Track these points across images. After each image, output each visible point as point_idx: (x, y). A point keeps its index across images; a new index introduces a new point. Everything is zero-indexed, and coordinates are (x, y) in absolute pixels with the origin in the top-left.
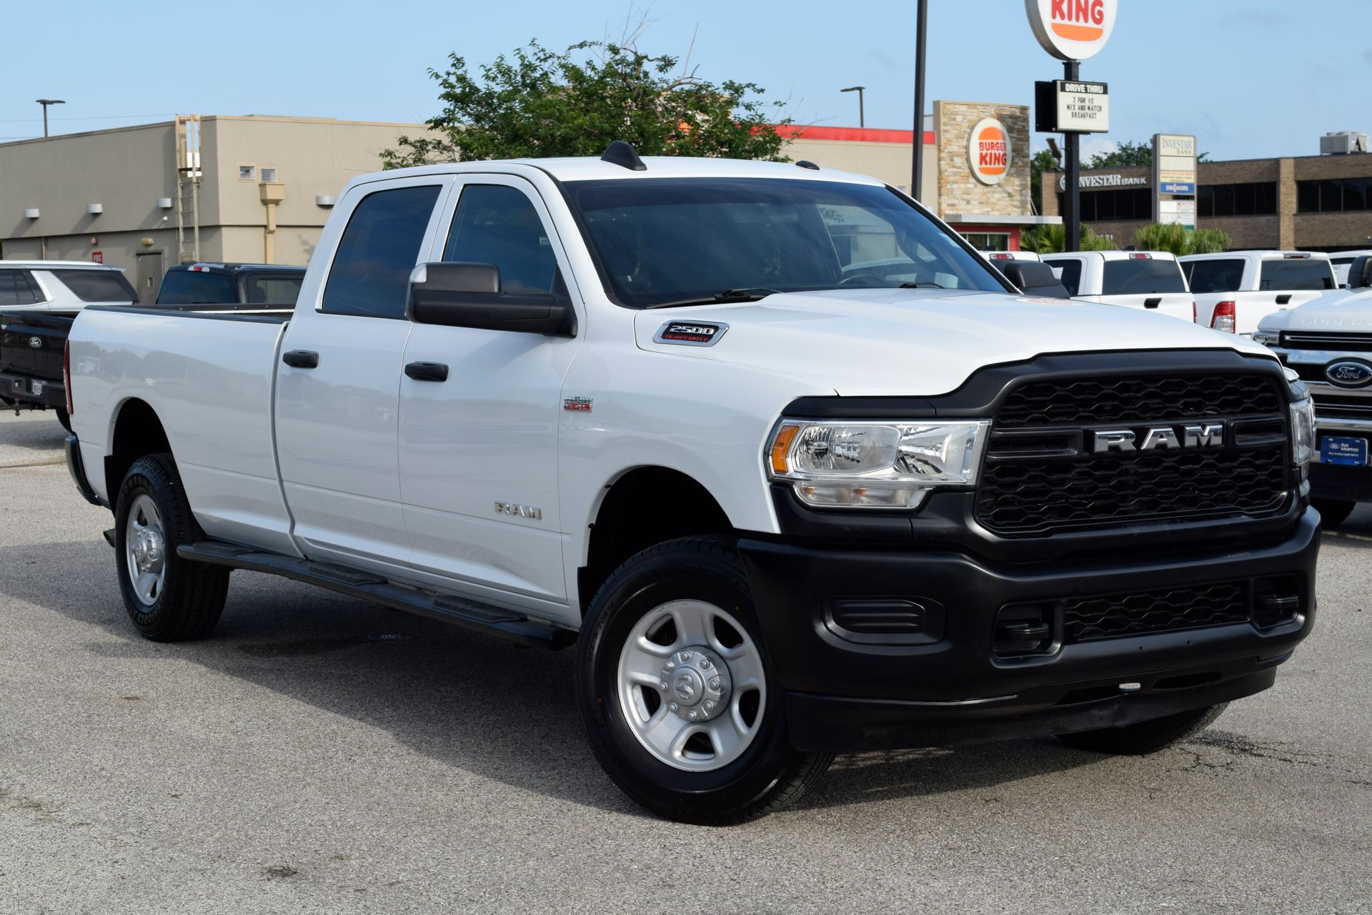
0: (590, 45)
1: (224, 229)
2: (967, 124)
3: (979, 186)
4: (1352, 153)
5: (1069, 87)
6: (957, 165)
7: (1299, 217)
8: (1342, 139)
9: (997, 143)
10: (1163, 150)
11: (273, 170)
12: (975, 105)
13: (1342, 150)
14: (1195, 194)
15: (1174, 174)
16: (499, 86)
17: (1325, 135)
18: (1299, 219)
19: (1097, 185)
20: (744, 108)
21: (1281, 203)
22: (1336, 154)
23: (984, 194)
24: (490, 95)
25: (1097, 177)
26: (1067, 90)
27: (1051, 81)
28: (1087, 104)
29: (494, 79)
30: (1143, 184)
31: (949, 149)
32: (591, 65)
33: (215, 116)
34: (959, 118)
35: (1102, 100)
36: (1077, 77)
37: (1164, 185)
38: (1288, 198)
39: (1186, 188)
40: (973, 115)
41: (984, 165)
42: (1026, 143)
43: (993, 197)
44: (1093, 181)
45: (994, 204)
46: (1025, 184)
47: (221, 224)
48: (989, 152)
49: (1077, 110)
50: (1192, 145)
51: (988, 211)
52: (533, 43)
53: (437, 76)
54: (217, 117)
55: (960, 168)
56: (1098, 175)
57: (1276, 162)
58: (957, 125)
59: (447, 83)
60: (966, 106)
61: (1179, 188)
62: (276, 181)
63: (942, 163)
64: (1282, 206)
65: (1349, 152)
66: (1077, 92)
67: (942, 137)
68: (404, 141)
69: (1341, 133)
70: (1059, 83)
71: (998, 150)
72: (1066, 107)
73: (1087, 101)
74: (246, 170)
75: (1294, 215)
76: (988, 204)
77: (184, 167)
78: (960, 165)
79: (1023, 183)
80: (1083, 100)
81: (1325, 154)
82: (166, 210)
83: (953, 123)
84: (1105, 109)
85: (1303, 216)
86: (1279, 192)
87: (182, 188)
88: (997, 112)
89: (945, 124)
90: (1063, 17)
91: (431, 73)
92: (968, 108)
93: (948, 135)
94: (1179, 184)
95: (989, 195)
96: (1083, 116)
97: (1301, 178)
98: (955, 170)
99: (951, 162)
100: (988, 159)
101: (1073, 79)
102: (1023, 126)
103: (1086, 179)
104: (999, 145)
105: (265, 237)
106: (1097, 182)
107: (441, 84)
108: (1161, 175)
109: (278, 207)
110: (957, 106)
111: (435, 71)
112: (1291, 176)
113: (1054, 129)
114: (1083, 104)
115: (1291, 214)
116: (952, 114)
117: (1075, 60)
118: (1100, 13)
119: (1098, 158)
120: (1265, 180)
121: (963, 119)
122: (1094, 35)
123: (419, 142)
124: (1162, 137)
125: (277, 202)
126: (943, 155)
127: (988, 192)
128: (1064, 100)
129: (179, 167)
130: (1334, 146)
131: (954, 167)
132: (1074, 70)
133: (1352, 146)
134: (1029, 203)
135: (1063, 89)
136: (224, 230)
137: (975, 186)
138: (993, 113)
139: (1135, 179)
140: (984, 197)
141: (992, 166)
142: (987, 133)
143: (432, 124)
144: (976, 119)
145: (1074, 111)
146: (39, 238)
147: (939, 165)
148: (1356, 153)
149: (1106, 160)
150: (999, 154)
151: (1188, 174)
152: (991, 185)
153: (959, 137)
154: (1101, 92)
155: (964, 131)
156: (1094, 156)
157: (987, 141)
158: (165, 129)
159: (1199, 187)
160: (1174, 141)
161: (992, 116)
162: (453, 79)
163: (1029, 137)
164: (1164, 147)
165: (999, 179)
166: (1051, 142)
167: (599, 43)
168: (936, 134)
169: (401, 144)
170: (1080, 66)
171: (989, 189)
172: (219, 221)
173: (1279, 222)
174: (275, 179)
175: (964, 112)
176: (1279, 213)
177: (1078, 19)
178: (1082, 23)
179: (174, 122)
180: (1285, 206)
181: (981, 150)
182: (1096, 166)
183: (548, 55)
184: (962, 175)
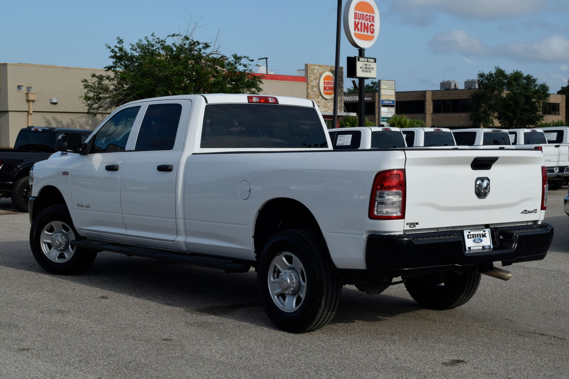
0: (177, 36)
2: (318, 74)
3: (323, 100)
4: (453, 89)
5: (361, 59)
6: (314, 91)
7: (433, 115)
8: (449, 83)
9: (331, 82)
10: (383, 86)
11: (32, 87)
12: (322, 66)
13: (449, 88)
14: (395, 105)
15: (386, 96)
16: (137, 53)
17: (442, 82)
18: (434, 116)
19: (352, 100)
20: (243, 66)
21: (426, 109)
22: (446, 89)
23: (325, 103)
24: (132, 57)
25: (351, 97)
26: (360, 60)
27: (353, 57)
28: (368, 66)
29: (135, 50)
30: (370, 100)
31: (311, 84)
32: (174, 45)
33: (7, 63)
34: (315, 71)
35: (373, 65)
36: (364, 55)
37: (383, 100)
38: (429, 107)
39: (391, 102)
40: (321, 70)
41: (325, 91)
42: (342, 82)
43: (329, 104)
44: (350, 99)
45: (329, 107)
46: (341, 99)
47: (9, 110)
48: (327, 86)
49: (364, 69)
50: (394, 85)
51: (327, 110)
52: (153, 35)
53: (110, 48)
54: (8, 64)
55: (316, 92)
56: (352, 96)
57: (425, 92)
58: (315, 74)
59: (114, 51)
60: (318, 67)
61: (388, 102)
62: (33, 92)
63: (309, 90)
64: (427, 110)
65: (452, 89)
66: (364, 61)
67: (309, 79)
68: (94, 76)
69: (448, 81)
70: (357, 58)
71: (331, 85)
72: (360, 68)
73: (368, 65)
74: (19, 87)
75: (432, 114)
76: (327, 107)
78: (316, 91)
79: (340, 99)
80: (366, 65)
81: (442, 89)
83: (313, 73)
84: (375, 69)
85: (435, 114)
86: (426, 105)
88: (331, 69)
89: (310, 74)
90: (358, 31)
91: (107, 46)
92: (319, 67)
93: (311, 78)
94: (388, 101)
95: (327, 104)
96: (366, 71)
97: (434, 99)
98: (314, 93)
99: (312, 90)
100: (327, 88)
101: (362, 56)
102: (341, 75)
103: (347, 98)
104: (332, 83)
105: (28, 116)
106: (351, 99)
107: (111, 51)
108: (382, 97)
109: (33, 103)
110: (314, 66)
111: (109, 45)
112: (430, 98)
113: (355, 77)
114: (366, 67)
115: (430, 113)
116: (313, 70)
117: (363, 48)
118: (373, 29)
119: (350, 89)
120: (420, 99)
121: (317, 72)
122: (370, 38)
123: (100, 76)
124: (382, 81)
125: (33, 101)
126: (309, 86)
127: (327, 102)
128: (359, 64)
130: (446, 86)
131: (313, 92)
132: (363, 52)
133: (453, 86)
134: (343, 107)
135: (359, 60)
136: (10, 113)
137: (322, 100)
138: (329, 69)
139: (367, 98)
140: (325, 104)
141: (329, 91)
142: (327, 78)
143: (107, 69)
144: (322, 71)
145: (363, 69)
147: (307, 91)
148: (455, 89)
149: (353, 90)
150: (332, 87)
151: (392, 96)
152: (328, 99)
153: (315, 79)
154: (374, 62)
155: (318, 77)
156: (348, 89)
157: (327, 81)
159: (396, 102)
160: (387, 83)
161: (329, 71)
162: (117, 50)
163: (343, 80)
164: (383, 85)
165: (331, 97)
166: (354, 82)
167: (181, 35)
168: (306, 78)
169: (92, 77)
170: (365, 51)
171: (327, 101)
173: (426, 117)
174: (33, 91)
175: (318, 69)
176: (426, 113)
177: (364, 32)
178: (366, 33)
180: (428, 110)
181: (324, 85)
182: (349, 93)
183: (160, 41)
184: (317, 95)
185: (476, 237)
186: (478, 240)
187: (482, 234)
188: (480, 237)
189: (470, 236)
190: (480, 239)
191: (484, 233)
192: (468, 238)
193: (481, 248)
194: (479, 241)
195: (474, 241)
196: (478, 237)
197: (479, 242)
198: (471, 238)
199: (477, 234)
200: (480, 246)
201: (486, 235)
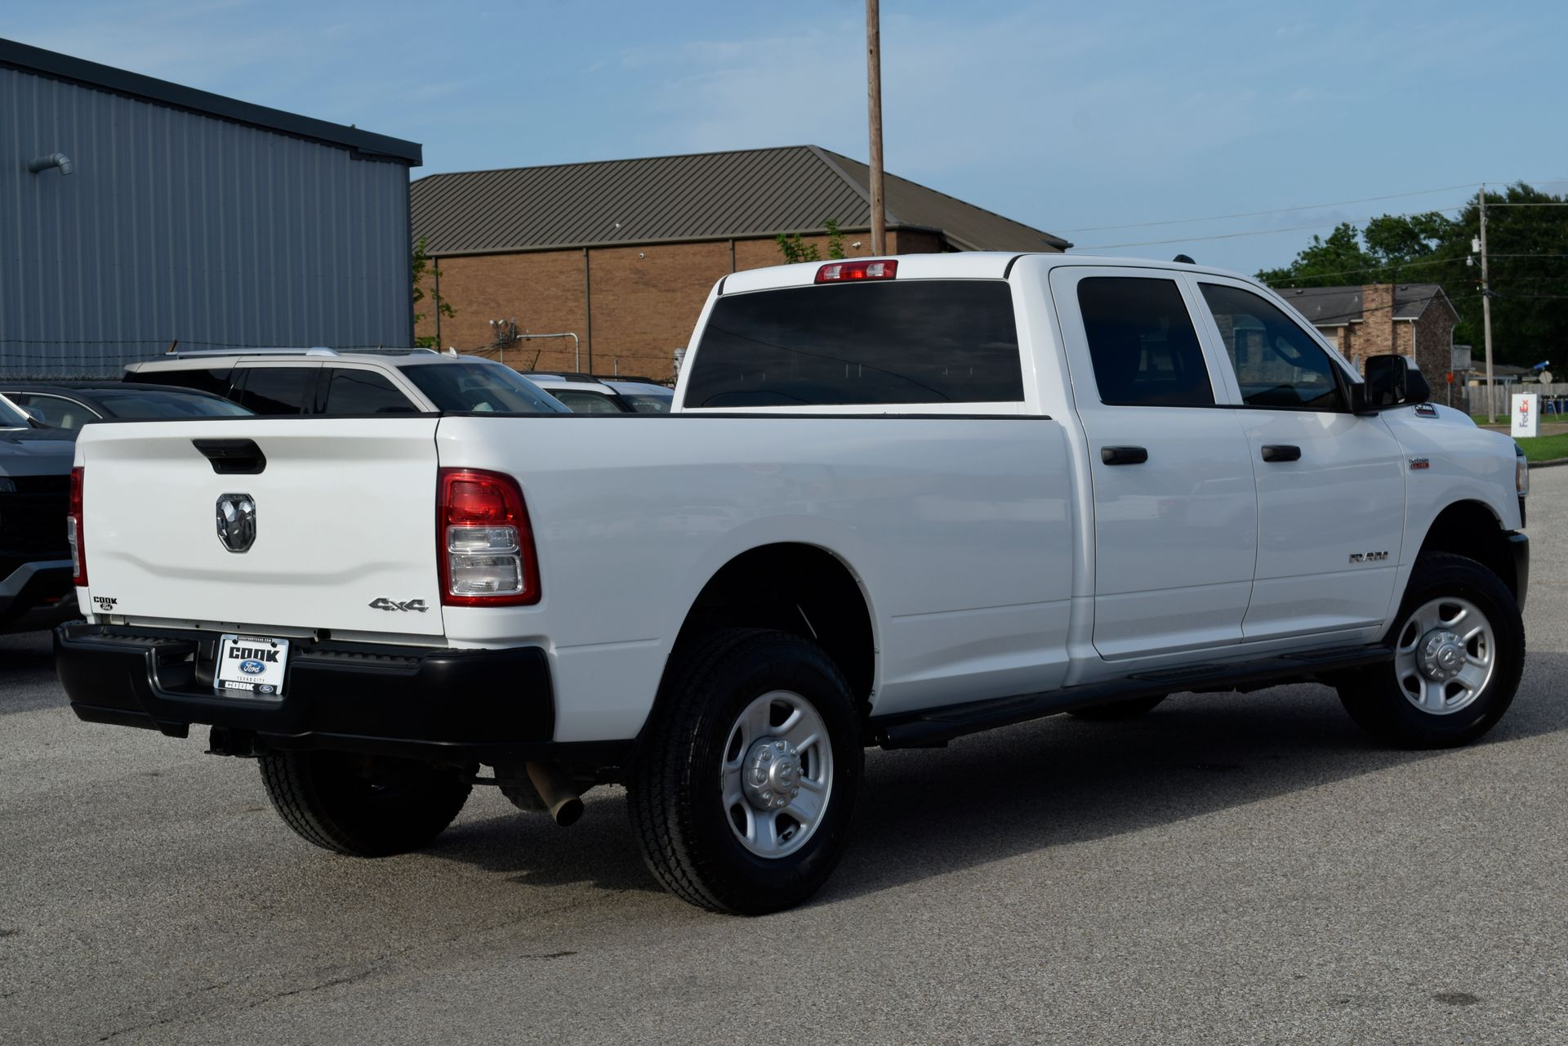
185: (249, 656)
186: (253, 666)
187: (269, 652)
188: (262, 659)
189: (235, 653)
190: (259, 664)
191: (273, 650)
192: (231, 656)
193: (250, 687)
194: (254, 669)
195: (242, 667)
196: (256, 656)
197: (254, 673)
198: (237, 657)
199: (256, 650)
200: (250, 683)
201: (277, 657)
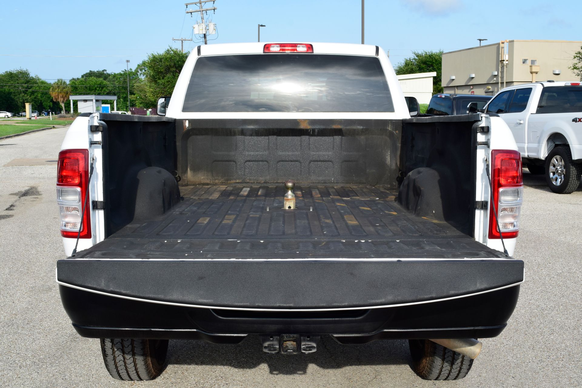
1: (514, 83)
11: (536, 60)
54: (514, 41)
62: (537, 65)
74: (525, 61)
77: (502, 60)
82: (495, 76)
87: (501, 68)
125: (537, 73)
129: (500, 60)
146: (454, 87)
158: (497, 46)
172: (513, 80)
174: (537, 63)
179: (500, 43)
